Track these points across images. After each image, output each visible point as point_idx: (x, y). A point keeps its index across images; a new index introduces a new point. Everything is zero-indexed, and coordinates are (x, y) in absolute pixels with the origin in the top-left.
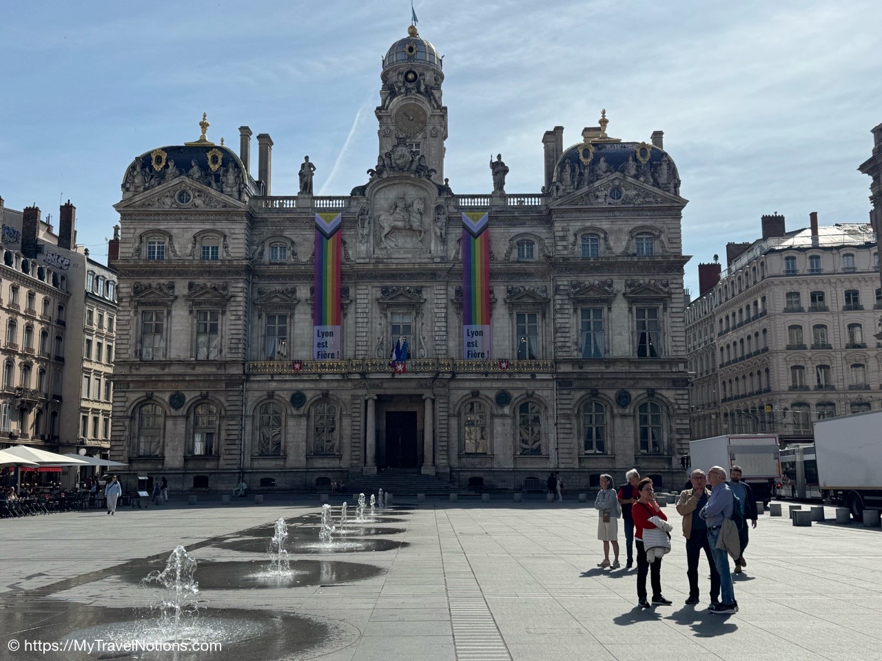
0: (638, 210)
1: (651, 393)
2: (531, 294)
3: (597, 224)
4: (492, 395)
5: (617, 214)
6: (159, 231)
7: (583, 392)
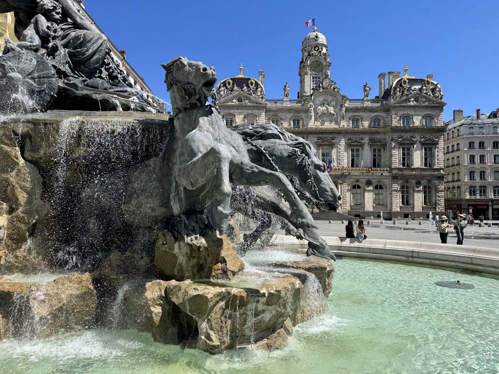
0: (426, 107)
1: (430, 181)
2: (379, 141)
3: (409, 113)
4: (365, 182)
5: (417, 108)
6: (231, 114)
7: (402, 181)
